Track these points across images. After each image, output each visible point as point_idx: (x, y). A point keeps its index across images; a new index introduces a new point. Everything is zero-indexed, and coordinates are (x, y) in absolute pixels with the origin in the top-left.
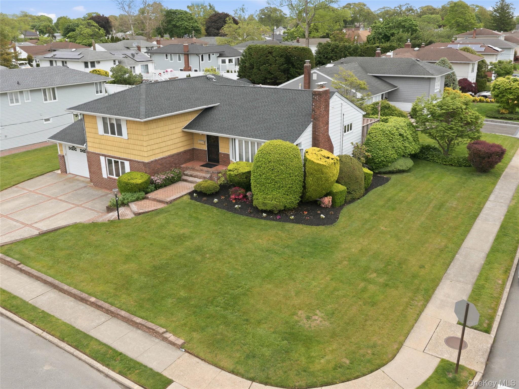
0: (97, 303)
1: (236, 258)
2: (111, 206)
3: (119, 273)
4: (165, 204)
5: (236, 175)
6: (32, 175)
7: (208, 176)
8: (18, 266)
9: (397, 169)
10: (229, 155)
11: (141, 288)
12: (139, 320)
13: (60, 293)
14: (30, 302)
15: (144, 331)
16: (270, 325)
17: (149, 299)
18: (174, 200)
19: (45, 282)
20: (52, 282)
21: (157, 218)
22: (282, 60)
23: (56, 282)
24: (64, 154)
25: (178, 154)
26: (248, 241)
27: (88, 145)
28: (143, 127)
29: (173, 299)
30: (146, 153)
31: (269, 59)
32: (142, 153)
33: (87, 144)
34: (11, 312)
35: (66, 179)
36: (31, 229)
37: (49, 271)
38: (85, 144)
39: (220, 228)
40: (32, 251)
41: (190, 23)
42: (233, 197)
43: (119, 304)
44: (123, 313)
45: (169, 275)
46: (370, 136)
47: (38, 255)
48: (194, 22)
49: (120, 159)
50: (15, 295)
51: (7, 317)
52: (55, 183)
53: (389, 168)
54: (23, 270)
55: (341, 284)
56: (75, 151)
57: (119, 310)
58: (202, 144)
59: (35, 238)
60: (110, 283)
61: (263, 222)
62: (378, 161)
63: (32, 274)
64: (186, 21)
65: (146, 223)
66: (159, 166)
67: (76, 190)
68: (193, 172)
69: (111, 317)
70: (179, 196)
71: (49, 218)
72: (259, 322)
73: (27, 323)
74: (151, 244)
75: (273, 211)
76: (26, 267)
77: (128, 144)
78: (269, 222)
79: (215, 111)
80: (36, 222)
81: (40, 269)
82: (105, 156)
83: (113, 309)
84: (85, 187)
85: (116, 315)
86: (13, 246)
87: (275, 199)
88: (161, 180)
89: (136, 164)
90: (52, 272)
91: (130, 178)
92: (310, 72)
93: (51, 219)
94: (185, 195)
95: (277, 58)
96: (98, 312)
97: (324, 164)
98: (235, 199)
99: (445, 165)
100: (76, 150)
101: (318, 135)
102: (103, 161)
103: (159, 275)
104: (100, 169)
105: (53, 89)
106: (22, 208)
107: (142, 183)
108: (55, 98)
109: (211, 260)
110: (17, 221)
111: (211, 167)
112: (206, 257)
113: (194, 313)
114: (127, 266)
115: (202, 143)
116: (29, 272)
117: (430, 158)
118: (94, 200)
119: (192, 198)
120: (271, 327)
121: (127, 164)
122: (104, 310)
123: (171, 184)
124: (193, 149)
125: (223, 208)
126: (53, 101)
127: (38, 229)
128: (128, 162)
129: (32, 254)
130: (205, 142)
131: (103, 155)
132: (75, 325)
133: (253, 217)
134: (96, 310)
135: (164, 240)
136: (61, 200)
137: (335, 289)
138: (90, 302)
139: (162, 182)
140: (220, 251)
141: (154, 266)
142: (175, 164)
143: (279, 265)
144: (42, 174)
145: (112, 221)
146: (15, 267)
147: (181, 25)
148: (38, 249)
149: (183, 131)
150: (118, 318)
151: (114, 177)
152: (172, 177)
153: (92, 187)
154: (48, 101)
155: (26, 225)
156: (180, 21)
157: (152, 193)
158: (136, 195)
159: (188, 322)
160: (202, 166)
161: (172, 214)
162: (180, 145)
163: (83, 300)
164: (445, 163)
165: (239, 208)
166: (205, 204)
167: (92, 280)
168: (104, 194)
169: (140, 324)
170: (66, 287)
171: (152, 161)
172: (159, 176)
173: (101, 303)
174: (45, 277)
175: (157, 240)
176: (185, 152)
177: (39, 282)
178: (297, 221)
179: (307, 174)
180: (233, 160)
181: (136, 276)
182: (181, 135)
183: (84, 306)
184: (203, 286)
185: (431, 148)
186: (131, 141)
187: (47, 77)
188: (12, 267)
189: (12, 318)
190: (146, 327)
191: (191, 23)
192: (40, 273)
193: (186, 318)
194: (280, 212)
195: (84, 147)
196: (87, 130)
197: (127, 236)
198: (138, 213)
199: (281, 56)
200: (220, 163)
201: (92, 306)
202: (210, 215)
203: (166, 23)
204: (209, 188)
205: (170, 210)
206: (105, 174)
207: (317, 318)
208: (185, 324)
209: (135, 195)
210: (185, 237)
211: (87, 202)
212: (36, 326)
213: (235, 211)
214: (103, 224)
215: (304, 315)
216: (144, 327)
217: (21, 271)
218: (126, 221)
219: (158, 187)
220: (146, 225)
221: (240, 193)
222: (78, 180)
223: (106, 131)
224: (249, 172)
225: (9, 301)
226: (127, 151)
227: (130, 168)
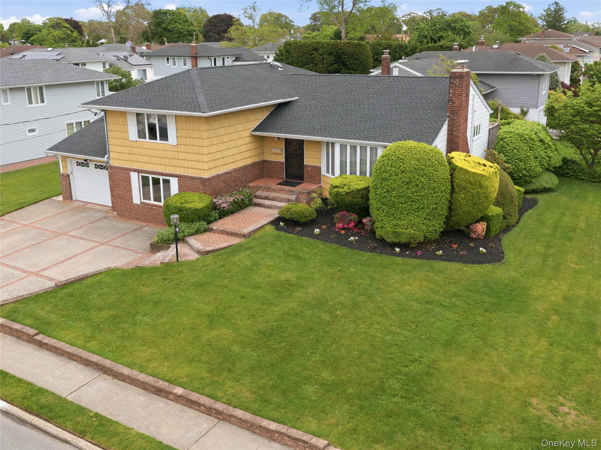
0: (189, 397)
1: (384, 315)
2: (158, 243)
3: (207, 345)
4: (240, 238)
5: (347, 193)
6: (20, 203)
7: (293, 197)
8: (36, 337)
9: (543, 187)
10: (320, 168)
11: (253, 368)
12: (273, 426)
13: (116, 381)
14: (69, 398)
15: (285, 444)
16: (499, 426)
17: (274, 387)
18: (255, 231)
19: (87, 363)
20: (100, 363)
21: (236, 258)
22: (332, 58)
23: (108, 363)
24: (69, 173)
25: (245, 167)
26: (391, 289)
27: (111, 157)
28: (203, 126)
29: (314, 385)
30: (205, 164)
31: (314, 58)
32: (198, 165)
33: (109, 156)
34: (41, 418)
35: (73, 208)
36: (39, 279)
37: (88, 344)
38: (106, 156)
39: (339, 271)
40: (51, 312)
41: (184, 26)
42: (340, 225)
43: (226, 398)
44: (240, 413)
45: (291, 345)
46: (504, 142)
47: (62, 319)
48: (189, 25)
49: (162, 174)
50: (41, 386)
51: (35, 427)
52: (59, 214)
53: (532, 185)
54: (46, 343)
55: (568, 351)
56: (86, 168)
57: (231, 408)
58: (277, 154)
59: (51, 292)
60: (197, 361)
61: (400, 260)
62: (518, 176)
63: (62, 350)
64: (180, 24)
65: (222, 266)
66: (222, 185)
67: (92, 223)
68: (269, 193)
69: (216, 421)
70: (258, 226)
71: (63, 262)
72: (478, 421)
73: (74, 436)
74: (242, 297)
75: (409, 244)
76: (50, 339)
77: (177, 153)
78: (407, 260)
79: (295, 107)
80: (45, 269)
81: (73, 340)
82: (139, 171)
83: (219, 406)
84: (105, 218)
85: (228, 418)
86: (19, 306)
87: (412, 226)
88: (229, 204)
89: (189, 182)
90: (93, 345)
91: (183, 201)
92: (390, 66)
93: (66, 263)
94: (267, 224)
95: (325, 56)
96: (191, 413)
97: (483, 173)
98: (343, 229)
99: (593, 182)
100: (88, 167)
101: (456, 136)
102: (135, 179)
103: (274, 347)
104: (130, 191)
105: (41, 88)
106: (17, 249)
107: (203, 208)
108: (43, 101)
109: (348, 319)
110: (14, 268)
111: (294, 186)
112: (338, 315)
113: (361, 408)
114: (215, 333)
115: (277, 152)
116: (55, 347)
117: (571, 174)
118: (124, 235)
119: (278, 228)
120: (502, 430)
121: (174, 183)
122: (203, 408)
123: (239, 210)
124: (264, 162)
125: (331, 241)
126: (40, 104)
127: (51, 279)
128: (176, 179)
129: (53, 317)
130: (282, 150)
131: (135, 170)
132: (160, 438)
133: (381, 253)
134: (186, 408)
135: (260, 291)
136: (74, 237)
137: (566, 361)
138: (175, 395)
139: (229, 206)
140: (355, 305)
141: (260, 332)
142: (241, 182)
143: (457, 324)
144: (36, 201)
145: (167, 264)
146: (30, 340)
147: (174, 28)
148: (61, 310)
149: (252, 136)
150: (230, 422)
151: (152, 202)
152: (242, 200)
153: (115, 217)
154: (34, 105)
155: (31, 273)
156: (172, 23)
157: (216, 223)
158: (197, 225)
159: (357, 425)
160: (279, 184)
161: (258, 252)
162: (247, 154)
163: (158, 392)
164: (592, 180)
165: (356, 240)
166: (302, 236)
167: (165, 358)
168: (135, 227)
169: (277, 432)
170: (126, 371)
171: (214, 177)
172: (224, 198)
173: (194, 396)
174: (85, 354)
175: (248, 290)
176: (254, 165)
177: (75, 362)
178: (448, 258)
179: (457, 189)
180: (327, 174)
181: (236, 349)
182: (248, 140)
183: (163, 402)
184: (354, 362)
185: (568, 161)
186: (182, 148)
187: (32, 71)
188: (24, 340)
189: (44, 428)
190: (289, 437)
191: (186, 26)
192: (76, 348)
193: (352, 418)
194: (421, 245)
195: (105, 159)
196: (110, 134)
197: (199, 285)
198: (205, 252)
199: (330, 54)
200: (305, 180)
201: (179, 403)
202: (316, 252)
203: (154, 26)
204: (303, 214)
205: (253, 246)
206: (137, 198)
207: (567, 411)
208: (355, 430)
209: (193, 226)
210: (292, 285)
211: (115, 239)
212: (91, 443)
213: (351, 245)
214: (153, 270)
215: (543, 406)
216: (286, 438)
217: (41, 345)
218: (189, 263)
219: (224, 214)
220: (223, 269)
221: (351, 220)
222: (92, 209)
223: (141, 134)
224: (367, 189)
225: (34, 398)
226: (175, 163)
227: (179, 187)
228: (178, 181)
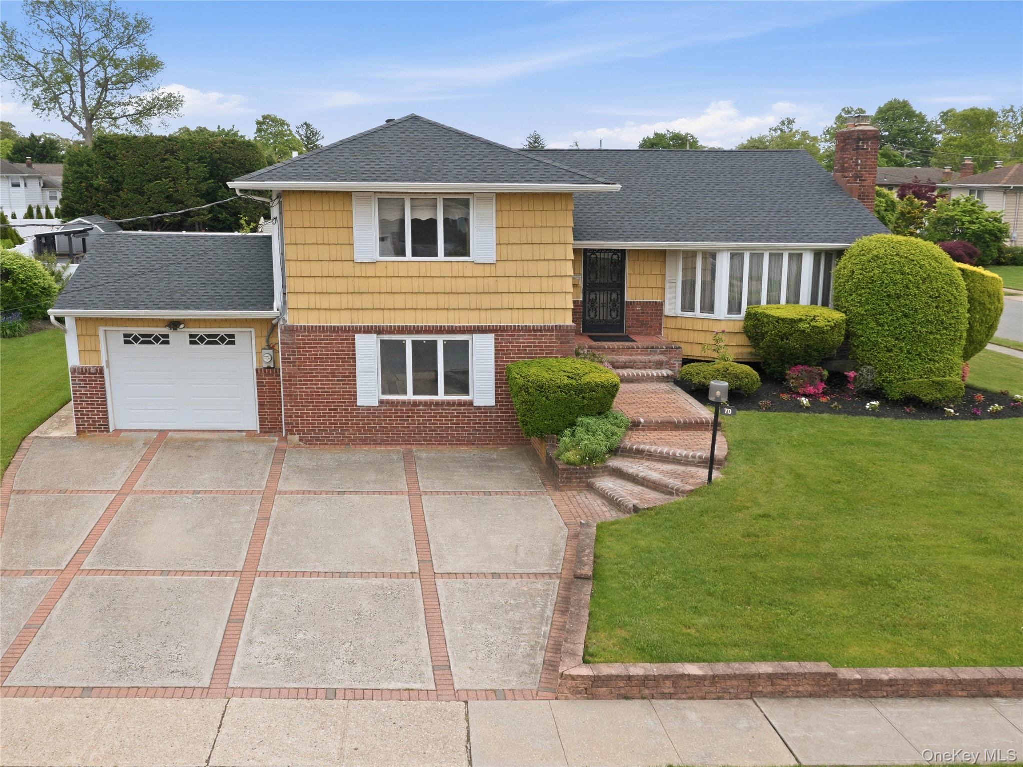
2: (583, 463)
10: (661, 304)
27: (291, 305)
28: (567, 218)
33: (284, 303)
38: (276, 305)
49: (444, 330)
56: (157, 345)
67: (278, 463)
82: (379, 330)
89: (524, 340)
100: (166, 343)
102: (366, 351)
104: (349, 379)
118: (410, 472)
121: (483, 343)
128: (491, 338)
130: (580, 279)
131: (368, 330)
136: (311, 493)
146: (826, 688)
151: (410, 396)
165: (878, 407)
180: (683, 314)
186: (510, 268)
196: (292, 252)
200: (628, 329)
206: (370, 394)
211: (413, 482)
223: (389, 246)
226: (486, 301)
227: (496, 354)
228: (495, 339)
